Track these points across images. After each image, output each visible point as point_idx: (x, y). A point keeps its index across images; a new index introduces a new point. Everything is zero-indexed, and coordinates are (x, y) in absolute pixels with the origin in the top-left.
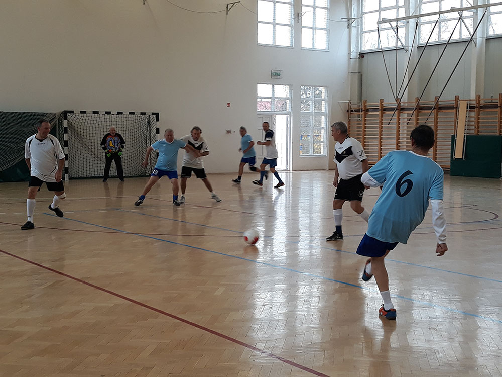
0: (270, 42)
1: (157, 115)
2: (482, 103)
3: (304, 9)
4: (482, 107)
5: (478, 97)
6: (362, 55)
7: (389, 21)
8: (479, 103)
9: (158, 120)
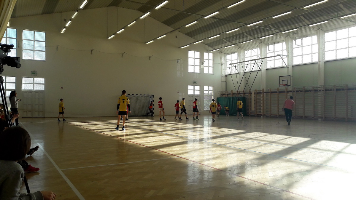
0: (193, 71)
1: (153, 95)
2: (265, 91)
3: (205, 60)
4: (265, 93)
5: (263, 89)
6: (226, 76)
7: (233, 64)
8: (263, 91)
9: (153, 97)
